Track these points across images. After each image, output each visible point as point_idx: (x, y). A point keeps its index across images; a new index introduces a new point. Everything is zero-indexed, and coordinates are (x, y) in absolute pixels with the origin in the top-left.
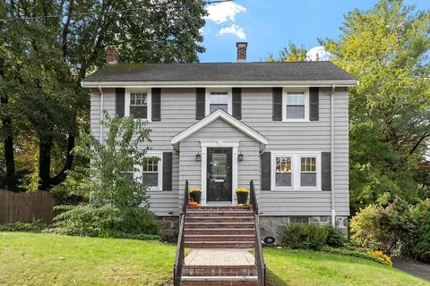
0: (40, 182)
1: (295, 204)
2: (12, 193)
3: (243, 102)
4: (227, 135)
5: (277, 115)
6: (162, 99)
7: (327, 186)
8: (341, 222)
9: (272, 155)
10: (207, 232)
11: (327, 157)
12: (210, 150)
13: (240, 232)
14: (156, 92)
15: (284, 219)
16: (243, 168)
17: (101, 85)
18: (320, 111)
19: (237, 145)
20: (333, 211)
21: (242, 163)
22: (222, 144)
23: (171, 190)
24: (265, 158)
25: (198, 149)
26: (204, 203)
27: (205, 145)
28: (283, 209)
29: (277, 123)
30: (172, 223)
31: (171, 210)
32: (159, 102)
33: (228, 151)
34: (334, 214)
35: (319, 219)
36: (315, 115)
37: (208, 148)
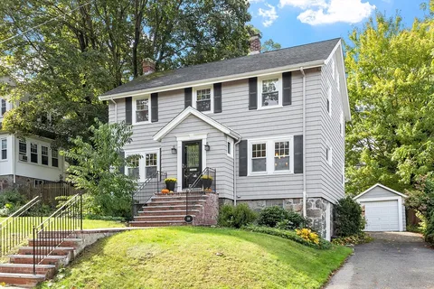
1: (269, 188)
3: (223, 96)
4: (197, 128)
5: (253, 105)
6: (159, 102)
7: (299, 169)
8: (313, 203)
9: (248, 143)
10: (160, 214)
11: (299, 140)
12: (185, 144)
13: (174, 213)
16: (211, 157)
17: (112, 97)
18: (293, 95)
19: (205, 136)
20: (304, 193)
21: (210, 153)
22: (192, 137)
24: (242, 145)
25: (175, 143)
26: (179, 189)
27: (181, 139)
28: (259, 193)
29: (253, 112)
32: (157, 105)
33: (199, 142)
34: (305, 195)
35: (291, 201)
36: (288, 100)
37: (183, 142)
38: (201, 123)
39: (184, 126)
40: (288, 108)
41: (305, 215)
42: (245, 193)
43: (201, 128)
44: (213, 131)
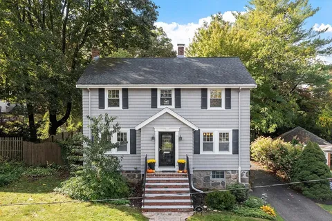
0: (50, 124)
2: (33, 143)
3: (182, 97)
4: (172, 123)
5: (204, 106)
6: (129, 94)
7: (236, 151)
8: (245, 174)
9: (201, 132)
11: (236, 132)
12: (161, 134)
14: (125, 91)
15: (208, 172)
16: (182, 145)
17: (88, 86)
18: (232, 103)
19: (178, 130)
20: (240, 167)
21: (181, 142)
22: (168, 129)
23: (135, 153)
24: (196, 133)
25: (153, 133)
26: (157, 169)
27: (158, 129)
28: (208, 166)
29: (204, 110)
30: (137, 174)
31: (135, 166)
32: (127, 97)
33: (173, 134)
34: (240, 169)
35: (230, 172)
36: (228, 106)
37: (159, 132)
38: (173, 120)
39: (161, 120)
40: (228, 111)
41: (240, 182)
42: (198, 166)
43: (174, 123)
44: (184, 126)
